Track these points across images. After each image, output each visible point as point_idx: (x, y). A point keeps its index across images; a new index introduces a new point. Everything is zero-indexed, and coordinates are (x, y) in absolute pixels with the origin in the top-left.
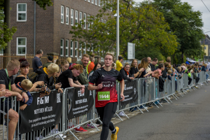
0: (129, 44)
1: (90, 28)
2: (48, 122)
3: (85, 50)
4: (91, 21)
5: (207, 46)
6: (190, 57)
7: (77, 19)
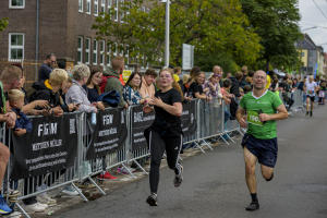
0: (185, 45)
1: (124, 19)
2: (55, 162)
3: (115, 54)
4: (125, 9)
5: (305, 52)
6: (279, 69)
7: (103, 5)
